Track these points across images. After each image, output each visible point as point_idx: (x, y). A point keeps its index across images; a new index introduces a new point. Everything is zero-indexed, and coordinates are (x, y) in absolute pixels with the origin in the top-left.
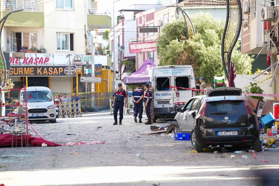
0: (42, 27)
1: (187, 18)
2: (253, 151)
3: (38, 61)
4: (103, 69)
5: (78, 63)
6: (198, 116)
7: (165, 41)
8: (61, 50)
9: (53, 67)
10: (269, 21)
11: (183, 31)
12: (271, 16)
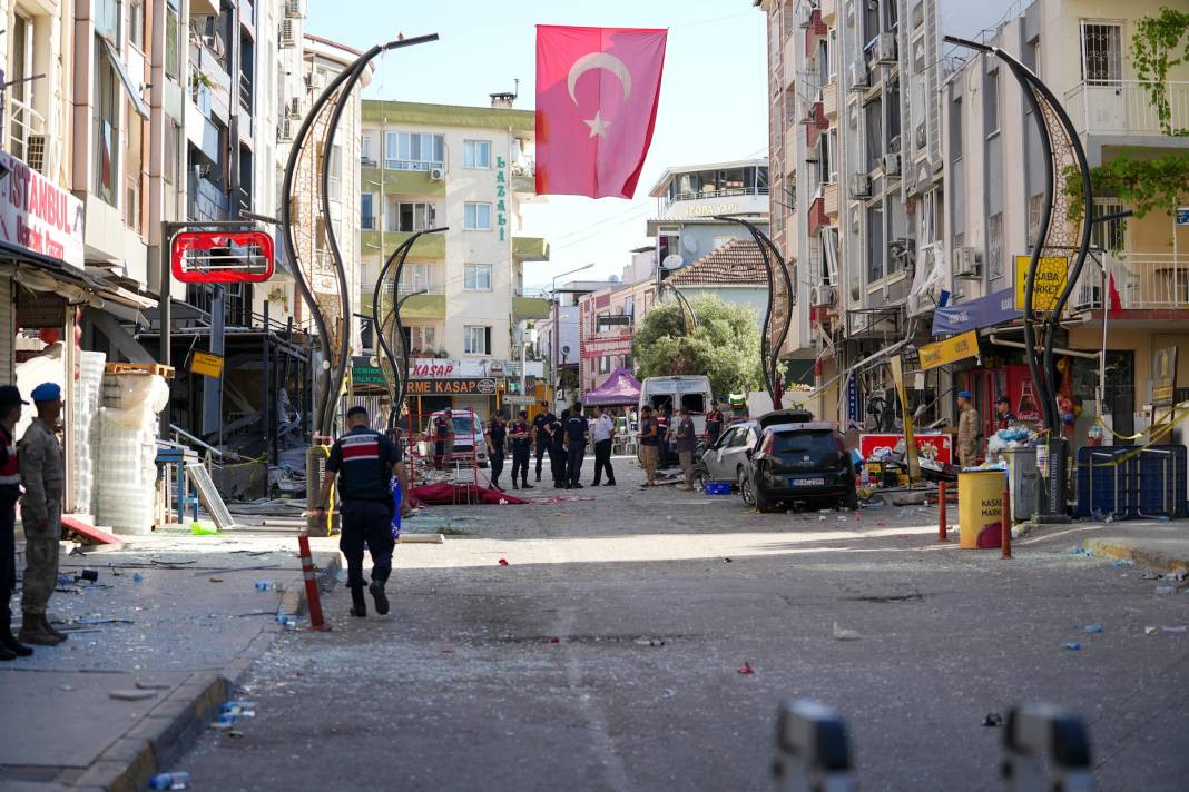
0: (442, 318)
1: (683, 303)
2: (846, 509)
3: (436, 370)
4: (537, 383)
5: (499, 374)
6: (760, 455)
7: (649, 338)
8: (471, 353)
9: (461, 381)
10: (823, 308)
11: (678, 322)
12: (826, 301)
